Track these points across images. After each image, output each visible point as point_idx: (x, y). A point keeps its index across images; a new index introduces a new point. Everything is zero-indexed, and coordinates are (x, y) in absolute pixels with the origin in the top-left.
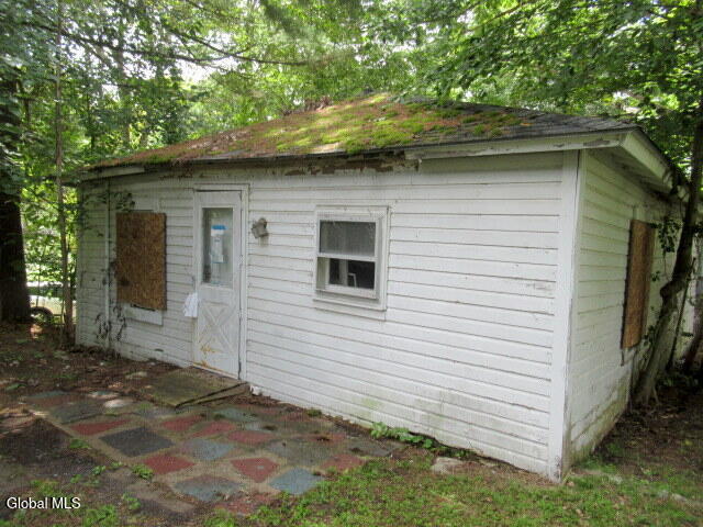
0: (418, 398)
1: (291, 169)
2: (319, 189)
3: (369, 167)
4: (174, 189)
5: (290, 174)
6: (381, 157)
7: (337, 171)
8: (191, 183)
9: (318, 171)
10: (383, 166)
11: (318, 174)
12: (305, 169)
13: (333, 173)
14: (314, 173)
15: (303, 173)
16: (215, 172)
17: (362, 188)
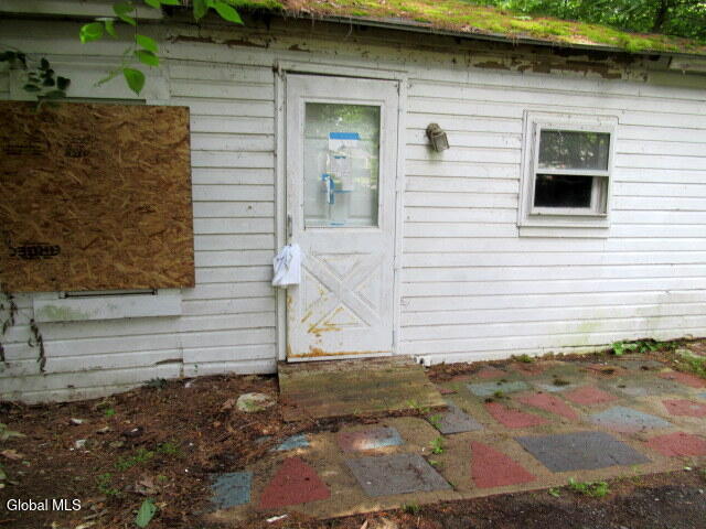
0: (636, 307)
1: (484, 60)
2: (529, 90)
3: (594, 71)
4: (214, 64)
5: (482, 66)
6: (609, 61)
7: (552, 71)
8: (266, 58)
9: (527, 67)
10: (611, 71)
11: (526, 71)
12: (508, 62)
13: (549, 72)
14: (521, 70)
15: (503, 67)
16: (327, 44)
17: (585, 94)
